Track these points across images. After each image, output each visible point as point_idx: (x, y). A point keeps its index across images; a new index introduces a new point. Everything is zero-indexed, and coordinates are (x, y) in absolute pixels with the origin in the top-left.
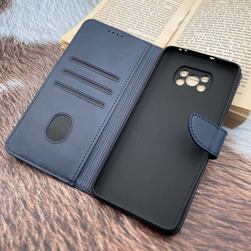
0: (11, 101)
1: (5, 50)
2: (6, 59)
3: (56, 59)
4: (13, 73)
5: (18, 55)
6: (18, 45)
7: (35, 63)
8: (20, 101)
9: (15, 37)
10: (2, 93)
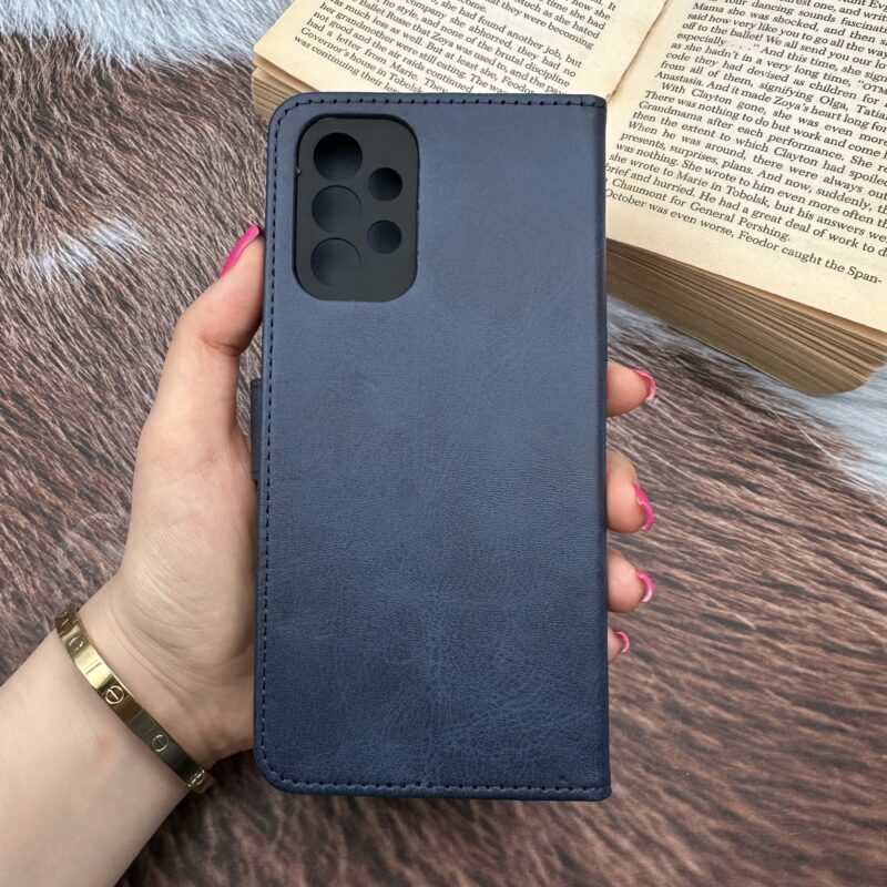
0: (117, 307)
1: (55, 95)
2: (67, 135)
3: (241, 131)
4: (102, 195)
5: (105, 115)
6: (97, 71)
7: (173, 151)
8: (149, 307)
9: (78, 35)
10: (81, 276)
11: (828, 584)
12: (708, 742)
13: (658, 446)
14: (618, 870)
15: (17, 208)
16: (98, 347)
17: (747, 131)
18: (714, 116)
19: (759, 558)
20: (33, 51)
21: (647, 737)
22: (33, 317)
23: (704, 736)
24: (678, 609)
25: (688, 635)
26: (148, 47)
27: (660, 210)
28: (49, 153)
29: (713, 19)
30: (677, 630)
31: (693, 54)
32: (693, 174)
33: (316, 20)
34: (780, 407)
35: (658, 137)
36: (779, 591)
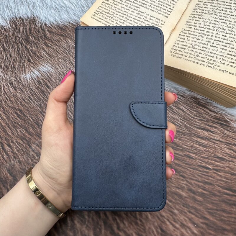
0: (46, 87)
1: (30, 33)
2: (33, 43)
4: (42, 58)
5: (43, 38)
6: (41, 27)
7: (60, 46)
8: (54, 87)
9: (36, 18)
10: (37, 79)
11: (232, 157)
12: (200, 199)
13: (186, 121)
14: (176, 233)
15: (20, 62)
16: (41, 97)
17: (209, 39)
18: (200, 35)
19: (214, 151)
20: (25, 22)
21: (183, 197)
22: (25, 90)
23: (199, 197)
24: (192, 164)
25: (194, 171)
26: (54, 20)
27: (186, 60)
28: (28, 48)
29: (200, 10)
30: (192, 169)
31: (195, 19)
32: (194, 50)
33: (96, 12)
34: (219, 111)
35: (185, 41)
36: (219, 159)
